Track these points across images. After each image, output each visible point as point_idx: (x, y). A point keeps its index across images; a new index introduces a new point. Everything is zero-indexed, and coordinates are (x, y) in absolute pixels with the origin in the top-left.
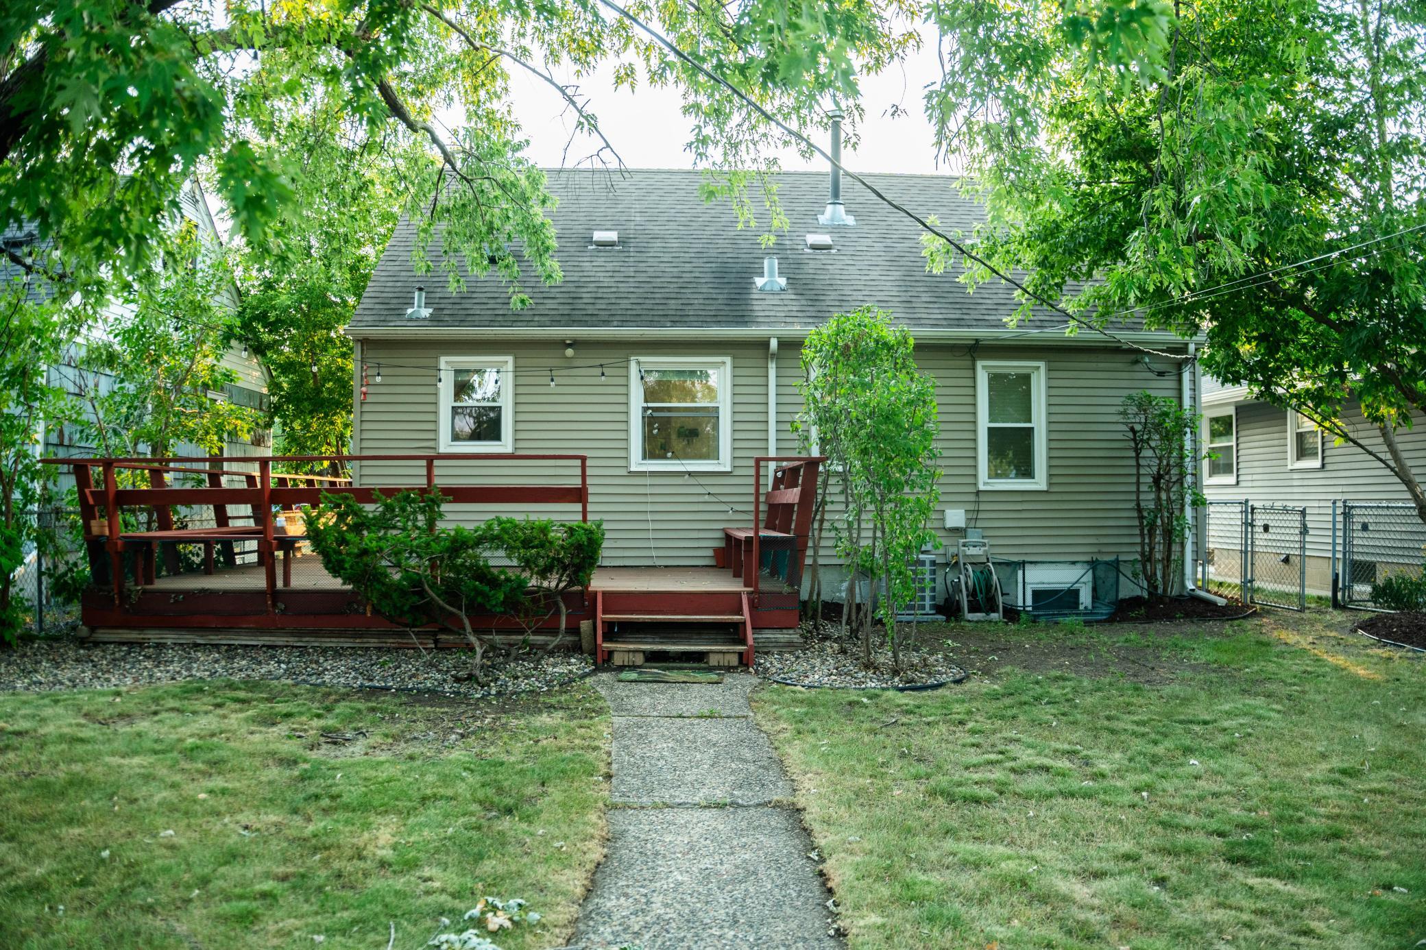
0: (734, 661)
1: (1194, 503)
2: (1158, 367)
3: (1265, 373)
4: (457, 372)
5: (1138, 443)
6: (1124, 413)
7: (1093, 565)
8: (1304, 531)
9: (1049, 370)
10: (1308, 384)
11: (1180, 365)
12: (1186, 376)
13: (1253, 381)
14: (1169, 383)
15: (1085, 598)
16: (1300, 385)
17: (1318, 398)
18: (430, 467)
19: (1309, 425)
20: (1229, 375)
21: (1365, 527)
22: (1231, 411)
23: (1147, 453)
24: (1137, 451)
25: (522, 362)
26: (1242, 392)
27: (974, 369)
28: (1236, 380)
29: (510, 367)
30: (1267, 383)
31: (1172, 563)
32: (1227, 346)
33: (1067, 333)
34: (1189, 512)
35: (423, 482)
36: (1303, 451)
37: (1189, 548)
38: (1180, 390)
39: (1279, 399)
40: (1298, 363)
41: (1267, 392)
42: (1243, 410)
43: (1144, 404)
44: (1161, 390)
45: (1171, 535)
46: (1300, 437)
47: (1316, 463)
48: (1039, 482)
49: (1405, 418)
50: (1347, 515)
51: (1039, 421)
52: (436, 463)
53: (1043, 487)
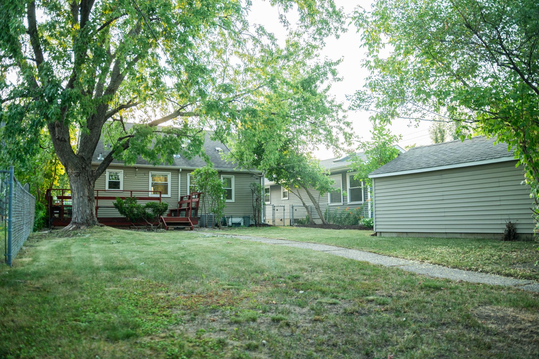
0: (190, 229)
1: (264, 205)
2: (257, 177)
3: (277, 179)
4: (110, 173)
5: (253, 192)
6: (250, 187)
7: (244, 217)
8: (284, 210)
9: (235, 177)
10: (285, 182)
11: (260, 177)
12: (262, 179)
13: (275, 181)
14: (259, 181)
15: (242, 224)
16: (283, 182)
17: (286, 184)
18: (131, 193)
19: (286, 190)
20: (271, 180)
21: (296, 210)
22: (269, 187)
23: (255, 195)
24: (253, 194)
25: (126, 171)
26: (273, 183)
27: (220, 177)
28: (272, 180)
29: (123, 172)
30: (277, 181)
31: (259, 217)
32: (271, 174)
33: (241, 170)
34: (262, 206)
35: (130, 196)
36: (284, 196)
37: (262, 214)
38: (260, 182)
39: (279, 184)
40: (283, 178)
41: (277, 183)
42: (272, 187)
43: (254, 185)
44: (257, 182)
45: (259, 211)
46: (284, 193)
47: (287, 198)
48: (233, 200)
49: (299, 187)
50: (292, 208)
51: (233, 188)
52: (133, 192)
53: (234, 201)
